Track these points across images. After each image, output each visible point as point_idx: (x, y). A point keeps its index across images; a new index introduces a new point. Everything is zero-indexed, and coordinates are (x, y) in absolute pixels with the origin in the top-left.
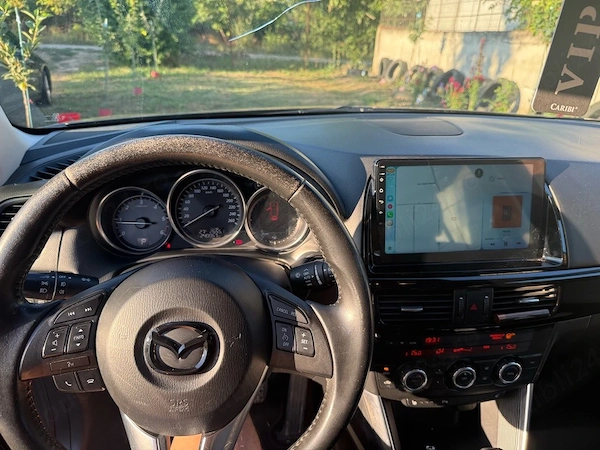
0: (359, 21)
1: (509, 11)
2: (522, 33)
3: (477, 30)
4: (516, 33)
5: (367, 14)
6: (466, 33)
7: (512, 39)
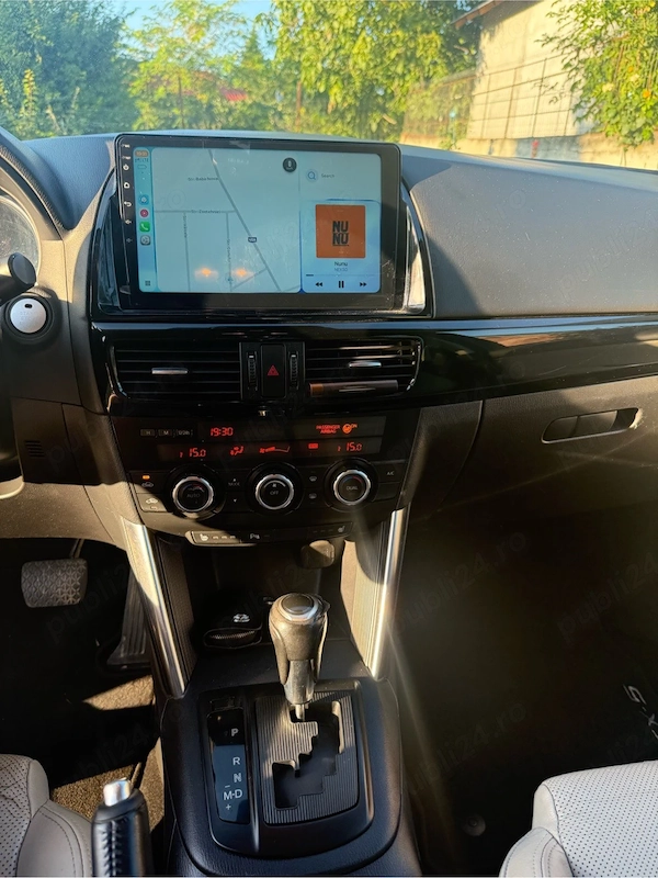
0: (374, 127)
1: (578, 106)
2: (596, 137)
3: (535, 136)
4: (588, 137)
5: (385, 117)
6: (520, 141)
7: (582, 146)
